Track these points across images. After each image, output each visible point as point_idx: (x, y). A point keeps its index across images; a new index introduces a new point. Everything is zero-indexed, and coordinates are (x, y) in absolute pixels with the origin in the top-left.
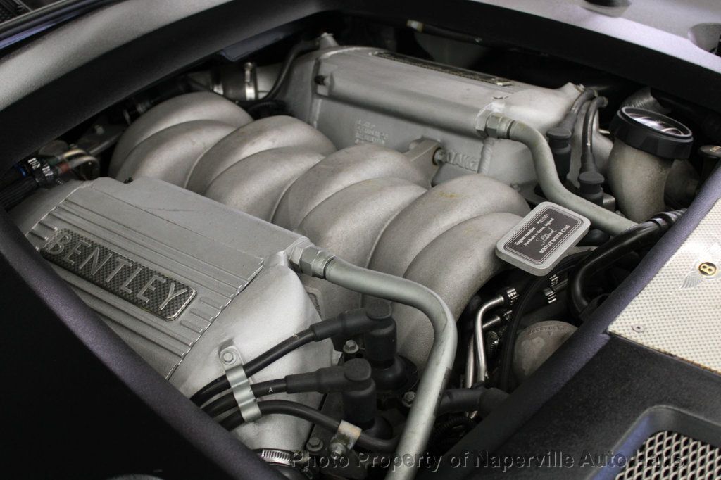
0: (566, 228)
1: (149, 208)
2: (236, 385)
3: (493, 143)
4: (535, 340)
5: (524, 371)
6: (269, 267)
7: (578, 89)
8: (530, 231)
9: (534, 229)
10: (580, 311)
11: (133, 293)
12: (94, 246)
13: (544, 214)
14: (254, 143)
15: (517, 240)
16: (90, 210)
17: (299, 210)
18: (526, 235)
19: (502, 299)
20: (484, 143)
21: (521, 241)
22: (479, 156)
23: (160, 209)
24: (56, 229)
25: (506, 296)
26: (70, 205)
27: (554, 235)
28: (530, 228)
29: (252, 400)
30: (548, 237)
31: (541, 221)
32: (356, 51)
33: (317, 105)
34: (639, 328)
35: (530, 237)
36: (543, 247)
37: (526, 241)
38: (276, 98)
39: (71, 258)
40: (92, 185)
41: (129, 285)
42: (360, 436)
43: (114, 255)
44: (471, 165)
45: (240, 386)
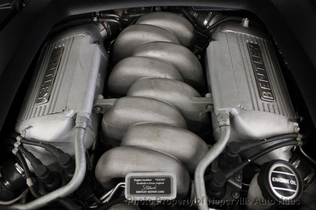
0: (162, 192)
8: (148, 180)
13: (164, 178)
18: (143, 180)
21: (138, 180)
27: (153, 190)
28: (149, 179)
30: (149, 189)
31: (158, 180)
35: (143, 182)
36: (140, 190)
37: (140, 182)
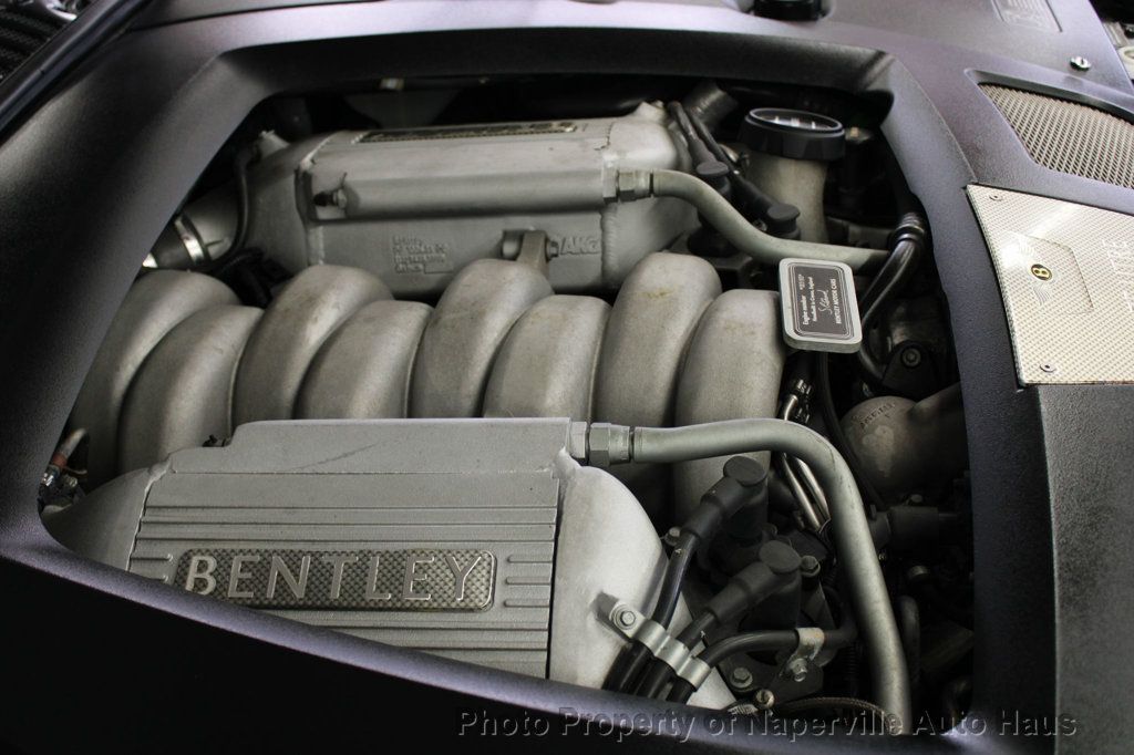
0: (833, 282)
1: (302, 468)
2: (659, 650)
3: (616, 209)
4: (878, 431)
5: (883, 472)
6: (569, 478)
7: (657, 107)
8: (804, 302)
9: (804, 298)
10: (881, 377)
11: (394, 596)
12: (266, 555)
13: (797, 275)
14: (316, 319)
15: (802, 320)
16: (203, 508)
17: (458, 388)
18: (805, 308)
19: (795, 397)
20: (601, 213)
21: (806, 319)
22: (599, 232)
23: (321, 463)
24: (170, 556)
25: (797, 393)
26: (162, 513)
27: (830, 295)
28: (800, 299)
29: (689, 660)
30: (828, 303)
31: (802, 286)
32: (327, 143)
33: (317, 237)
34: (1047, 367)
35: (809, 309)
36: (833, 317)
37: (810, 315)
38: (247, 246)
39: (240, 589)
40: (171, 468)
41: (378, 588)
42: (826, 636)
43: (312, 555)
44: (591, 247)
45: (665, 648)
